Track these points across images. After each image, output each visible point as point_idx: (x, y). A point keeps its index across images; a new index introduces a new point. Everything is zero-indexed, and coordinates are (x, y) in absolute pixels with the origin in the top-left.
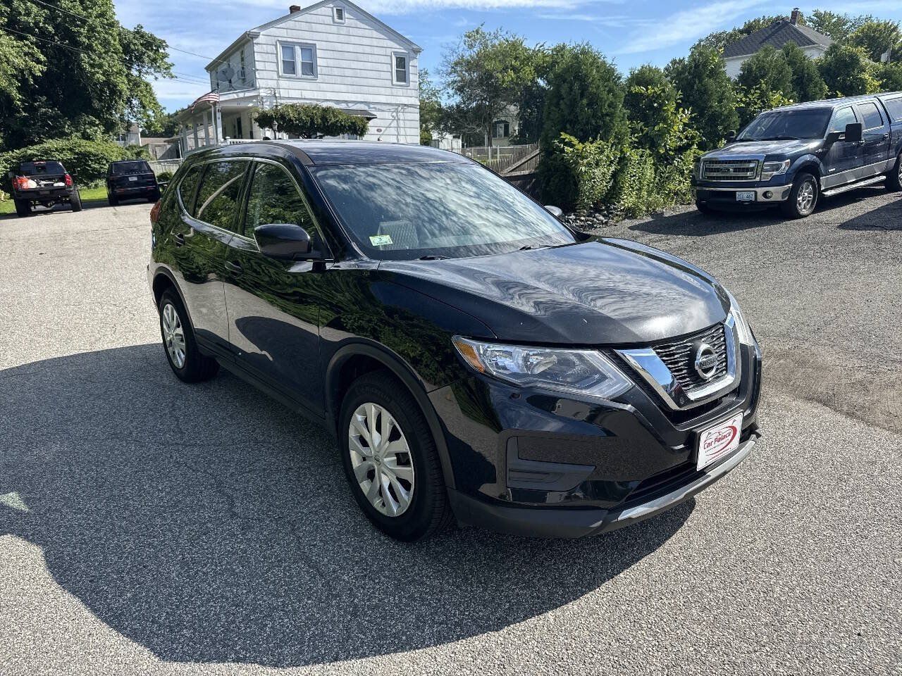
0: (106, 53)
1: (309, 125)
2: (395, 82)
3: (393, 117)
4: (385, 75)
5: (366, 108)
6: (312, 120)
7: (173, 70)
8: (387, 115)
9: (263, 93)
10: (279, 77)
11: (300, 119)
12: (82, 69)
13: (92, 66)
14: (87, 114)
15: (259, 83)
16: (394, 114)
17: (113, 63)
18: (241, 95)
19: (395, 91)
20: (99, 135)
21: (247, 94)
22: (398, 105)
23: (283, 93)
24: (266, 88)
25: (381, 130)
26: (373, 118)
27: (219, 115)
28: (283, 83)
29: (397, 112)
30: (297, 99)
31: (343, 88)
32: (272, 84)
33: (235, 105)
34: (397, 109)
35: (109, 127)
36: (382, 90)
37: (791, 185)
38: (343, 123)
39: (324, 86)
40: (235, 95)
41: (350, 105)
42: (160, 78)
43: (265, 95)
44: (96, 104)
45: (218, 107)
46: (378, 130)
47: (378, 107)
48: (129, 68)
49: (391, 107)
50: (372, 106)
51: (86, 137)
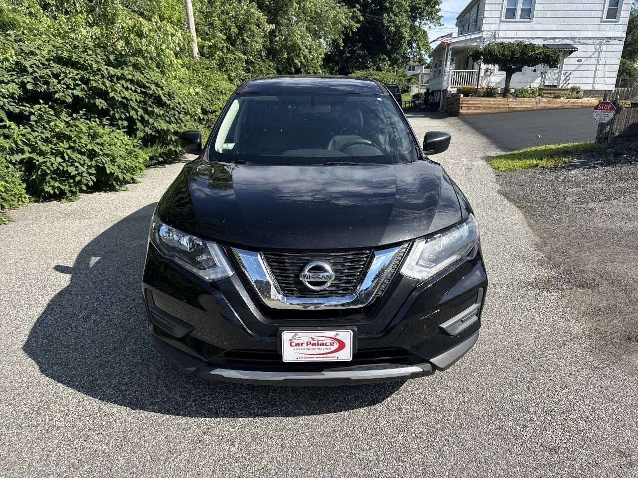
0: (399, 12)
1: (509, 58)
2: (604, 19)
3: (596, 49)
4: (594, 14)
5: (571, 42)
6: (513, 54)
7: (441, 21)
8: (592, 48)
9: (485, 35)
10: (501, 21)
11: (503, 54)
12: (383, 24)
13: (389, 22)
14: (383, 53)
15: (485, 27)
16: (598, 47)
17: (403, 19)
18: (469, 37)
19: (603, 27)
20: (387, 67)
21: (473, 36)
22: (603, 39)
23: (501, 34)
24: (489, 31)
25: (581, 61)
26: (574, 51)
27: (450, 52)
28: (503, 26)
29: (600, 45)
30: (512, 38)
31: (554, 27)
32: (494, 27)
33: (462, 45)
34: (601, 42)
35: (394, 62)
36: (591, 27)
38: (538, 56)
39: (537, 27)
40: (464, 37)
41: (557, 40)
42: (433, 27)
43: (487, 36)
44: (389, 48)
45: (451, 47)
46: (578, 61)
47: (582, 41)
48: (414, 21)
49: (595, 41)
50: (577, 41)
51: (379, 69)
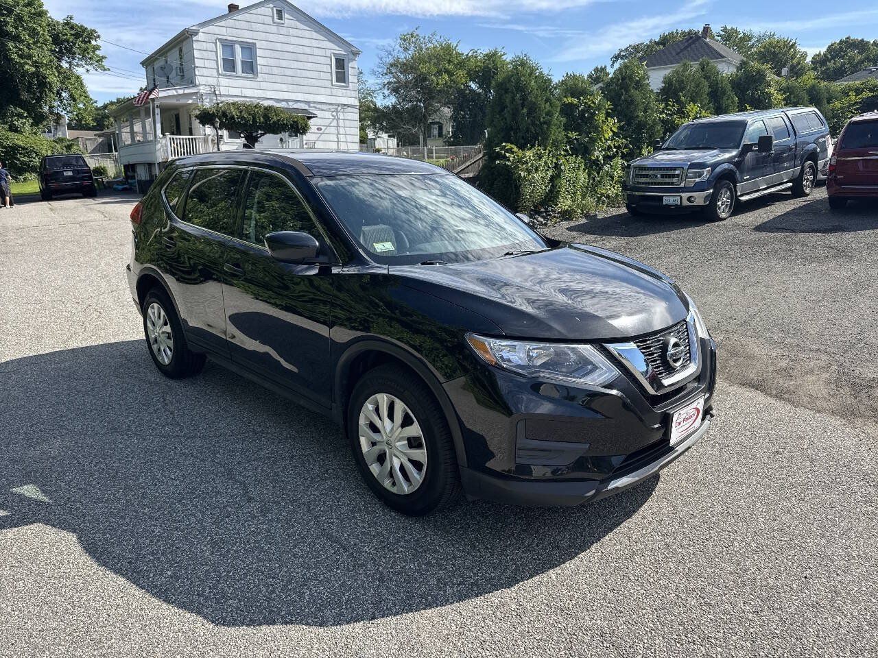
0: (35, 43)
1: (251, 122)
2: (334, 82)
3: (333, 116)
4: (323, 76)
5: (306, 107)
6: (254, 119)
7: (105, 63)
8: (328, 114)
9: (202, 90)
10: (219, 74)
11: (242, 118)
12: (10, 60)
13: (21, 56)
14: (15, 106)
15: (199, 80)
16: (334, 114)
17: (43, 54)
18: (181, 92)
19: (334, 91)
20: (27, 127)
21: (187, 91)
22: (338, 105)
23: (223, 91)
24: (206, 85)
25: (321, 129)
26: (314, 117)
27: (157, 111)
28: (224, 81)
29: (337, 112)
30: (237, 96)
31: (284, 87)
32: (212, 81)
33: (174, 102)
34: (337, 109)
35: (38, 119)
36: (323, 91)
37: (711, 191)
38: (285, 122)
39: (264, 85)
40: (174, 91)
41: (290, 103)
42: (92, 71)
43: (205, 92)
44: (25, 96)
45: (157, 103)
46: (318, 129)
47: (319, 106)
48: (60, 60)
49: (331, 107)
50: (311, 105)
51: (13, 129)
